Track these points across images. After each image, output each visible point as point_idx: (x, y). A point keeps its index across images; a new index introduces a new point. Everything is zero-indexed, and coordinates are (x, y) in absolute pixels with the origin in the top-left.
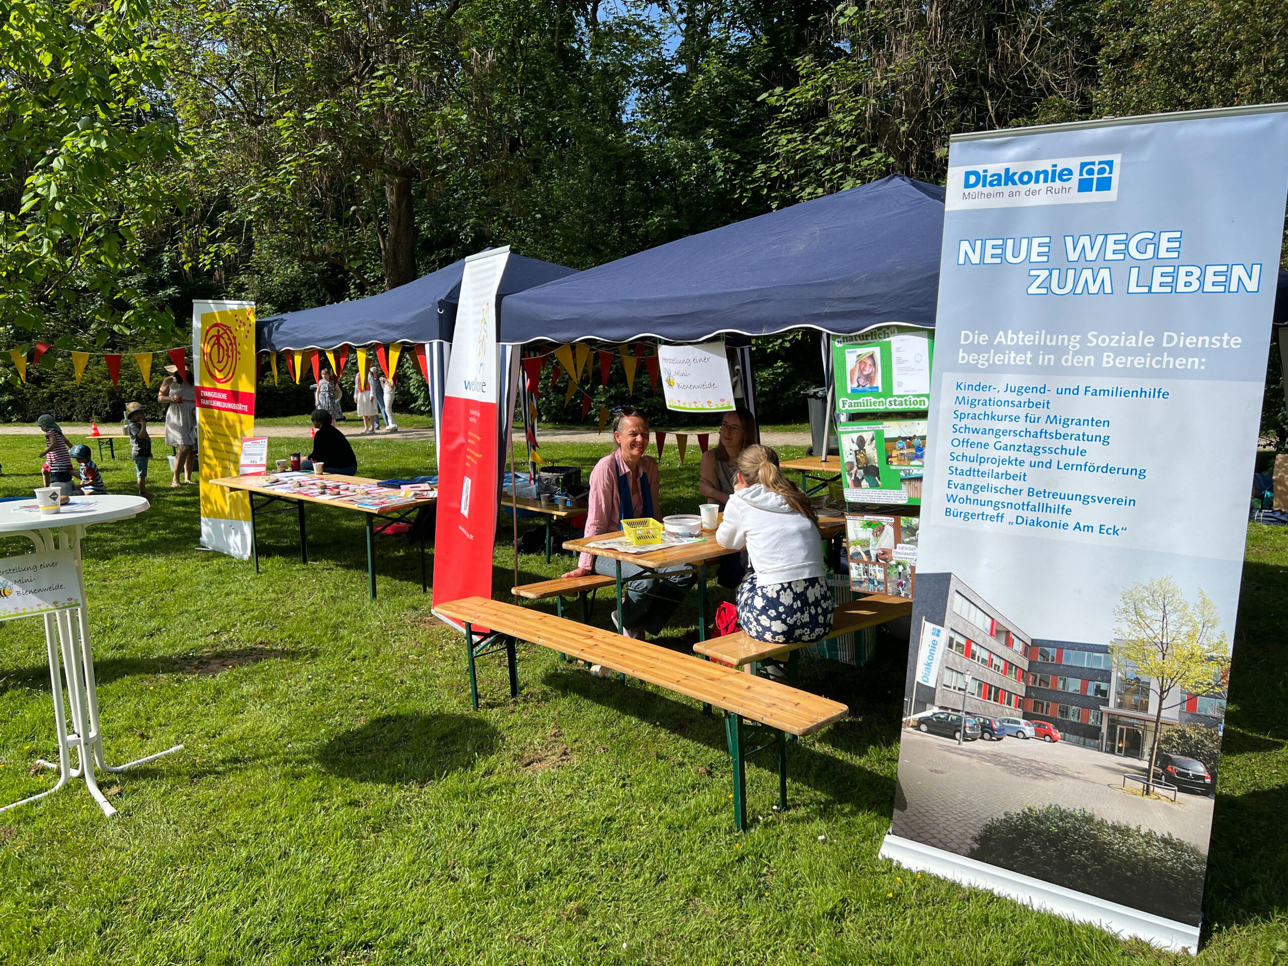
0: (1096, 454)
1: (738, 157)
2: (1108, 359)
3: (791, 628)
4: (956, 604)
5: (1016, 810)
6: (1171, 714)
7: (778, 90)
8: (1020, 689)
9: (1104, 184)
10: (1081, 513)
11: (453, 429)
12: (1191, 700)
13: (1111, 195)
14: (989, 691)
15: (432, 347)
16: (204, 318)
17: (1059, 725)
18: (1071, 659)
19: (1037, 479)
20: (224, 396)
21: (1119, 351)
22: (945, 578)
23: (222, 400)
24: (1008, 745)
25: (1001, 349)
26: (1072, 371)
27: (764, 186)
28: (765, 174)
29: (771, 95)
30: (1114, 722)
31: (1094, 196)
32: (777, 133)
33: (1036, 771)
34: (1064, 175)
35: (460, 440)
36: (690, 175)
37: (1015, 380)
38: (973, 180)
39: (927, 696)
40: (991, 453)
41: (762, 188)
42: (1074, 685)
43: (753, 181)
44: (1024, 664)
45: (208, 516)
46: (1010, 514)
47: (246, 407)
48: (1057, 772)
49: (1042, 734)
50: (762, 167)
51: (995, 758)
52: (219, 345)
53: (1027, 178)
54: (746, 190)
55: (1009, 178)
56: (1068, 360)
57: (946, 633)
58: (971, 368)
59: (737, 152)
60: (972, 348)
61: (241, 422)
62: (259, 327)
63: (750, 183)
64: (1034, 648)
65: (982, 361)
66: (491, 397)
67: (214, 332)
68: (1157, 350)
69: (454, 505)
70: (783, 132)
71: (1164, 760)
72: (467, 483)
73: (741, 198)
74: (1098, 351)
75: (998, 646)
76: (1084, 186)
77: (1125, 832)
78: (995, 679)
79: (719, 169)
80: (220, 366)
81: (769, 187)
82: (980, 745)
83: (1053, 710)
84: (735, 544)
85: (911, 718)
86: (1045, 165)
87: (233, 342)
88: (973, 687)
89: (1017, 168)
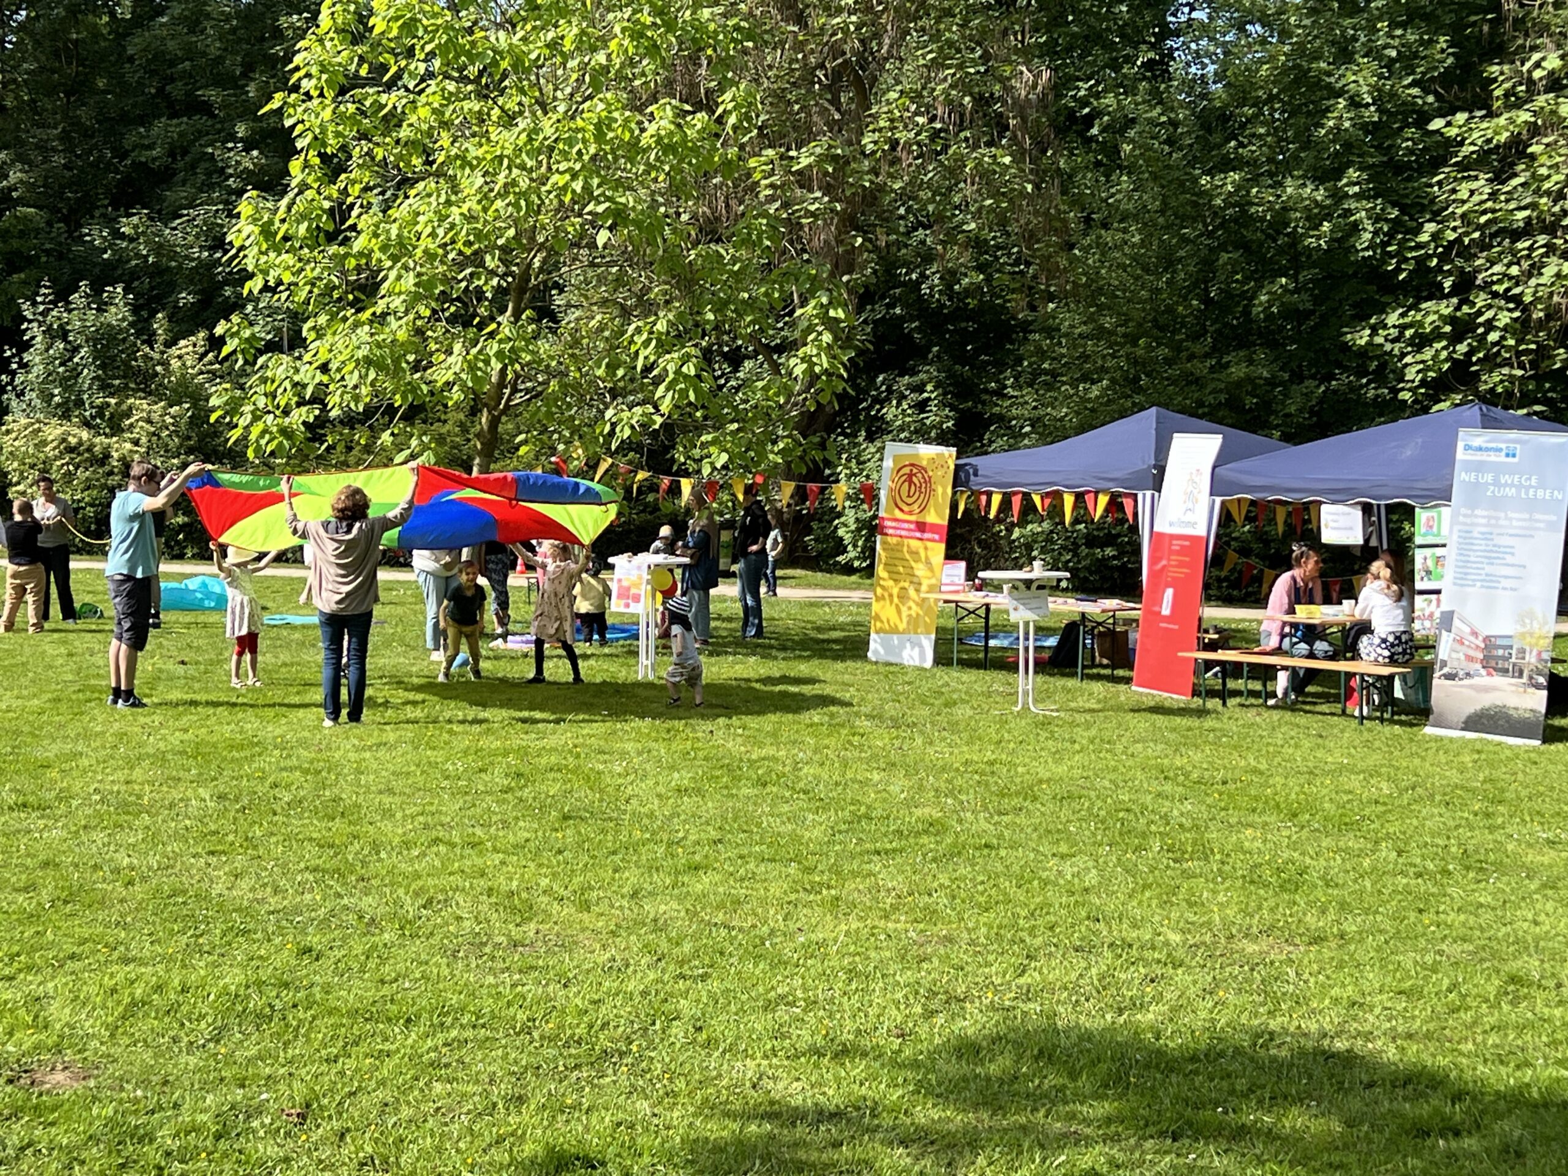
0: (1509, 559)
1: (1394, 213)
2: (1515, 523)
3: (1393, 654)
4: (1456, 622)
5: (1478, 707)
6: (1533, 660)
7: (1461, 117)
8: (1481, 656)
9: (1514, 456)
10: (1505, 583)
11: (1158, 554)
12: (1539, 653)
13: (1516, 460)
14: (1470, 659)
15: (1145, 497)
16: (896, 458)
17: (1495, 669)
18: (1499, 642)
19: (1489, 569)
20: (912, 526)
21: (1519, 520)
22: (1452, 612)
23: (909, 530)
24: (1476, 681)
25: (1476, 516)
26: (1502, 526)
27: (1434, 255)
28: (1436, 237)
29: (1449, 124)
30: (1514, 665)
31: (1510, 460)
32: (1455, 179)
33: (1486, 689)
34: (1500, 450)
35: (1164, 562)
36: (1319, 238)
37: (1483, 529)
38: (1467, 448)
39: (1444, 664)
40: (1472, 559)
41: (1430, 257)
42: (1500, 652)
43: (1420, 246)
44: (1482, 645)
45: (877, 632)
46: (1479, 584)
47: (937, 537)
48: (1494, 689)
49: (1489, 674)
50: (1430, 227)
51: (1471, 687)
52: (911, 482)
53: (1487, 449)
54: (1407, 260)
55: (1480, 449)
56: (1502, 522)
57: (1452, 635)
58: (1465, 524)
59: (1394, 205)
60: (1465, 516)
61: (926, 548)
62: (958, 468)
63: (1412, 249)
64: (1487, 639)
65: (1468, 521)
66: (1201, 531)
67: (907, 470)
68: (1530, 520)
69: (1156, 609)
70: (1464, 178)
71: (1531, 678)
72: (1169, 593)
73: (1398, 270)
74: (1511, 519)
75: (1472, 639)
76: (1507, 455)
77: (1516, 709)
78: (1471, 653)
79: (1365, 230)
80: (910, 501)
81: (1440, 257)
82: (1466, 682)
83: (1493, 664)
84: (1365, 617)
85: (1436, 675)
86: (1493, 445)
87: (928, 481)
88: (1463, 657)
89: (1484, 445)
